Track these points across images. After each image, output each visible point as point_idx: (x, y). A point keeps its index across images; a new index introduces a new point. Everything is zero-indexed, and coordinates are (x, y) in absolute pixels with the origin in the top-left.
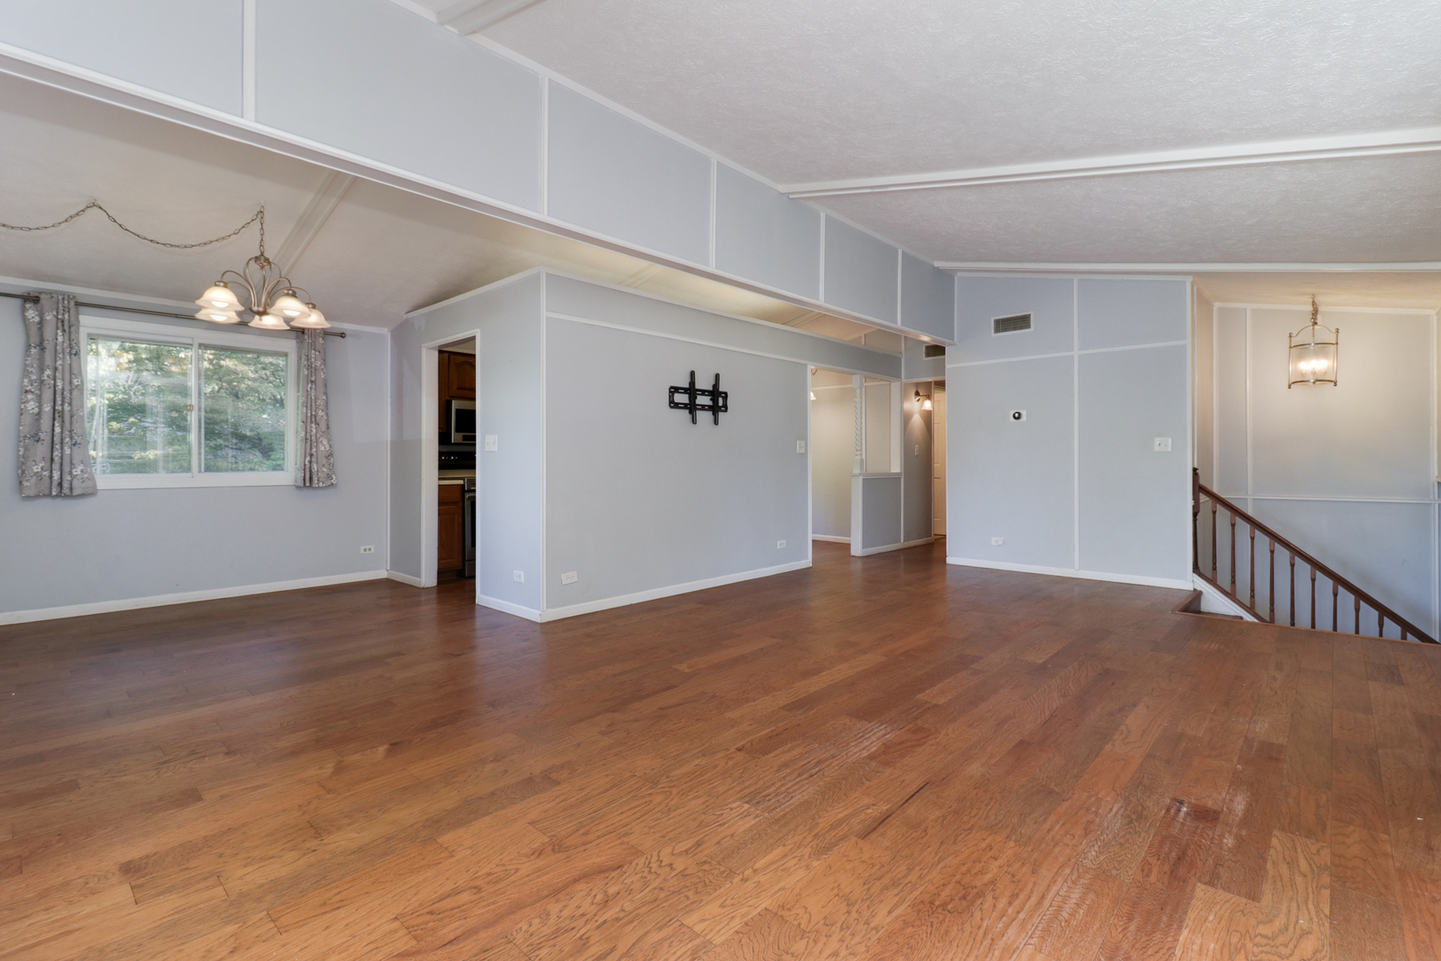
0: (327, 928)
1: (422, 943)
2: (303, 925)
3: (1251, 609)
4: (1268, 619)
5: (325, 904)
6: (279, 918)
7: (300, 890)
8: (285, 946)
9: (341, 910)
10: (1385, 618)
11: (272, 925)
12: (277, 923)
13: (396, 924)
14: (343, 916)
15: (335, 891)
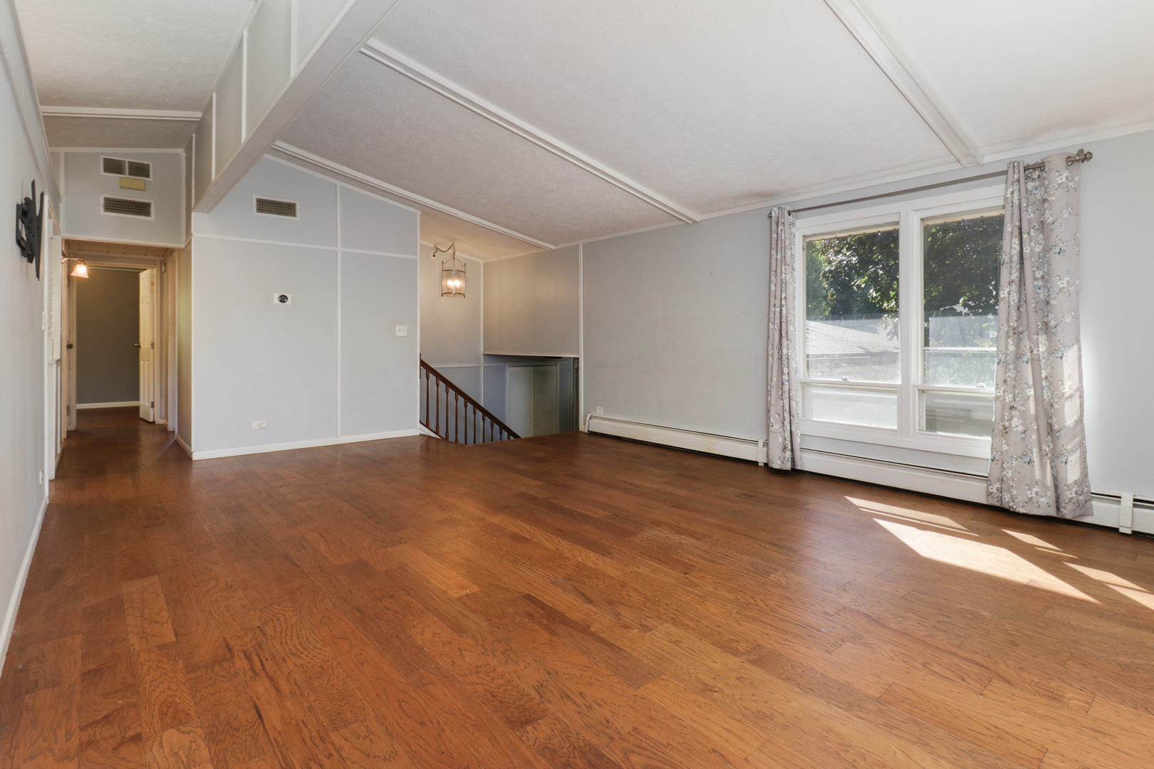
0: (1019, 725)
1: (991, 677)
2: (1029, 740)
3: (436, 433)
4: (444, 437)
5: (998, 738)
6: (1035, 759)
7: (997, 761)
8: (1055, 741)
9: (998, 725)
10: (495, 424)
11: (1045, 759)
12: (1041, 757)
13: (986, 692)
14: (1002, 722)
15: (982, 737)
